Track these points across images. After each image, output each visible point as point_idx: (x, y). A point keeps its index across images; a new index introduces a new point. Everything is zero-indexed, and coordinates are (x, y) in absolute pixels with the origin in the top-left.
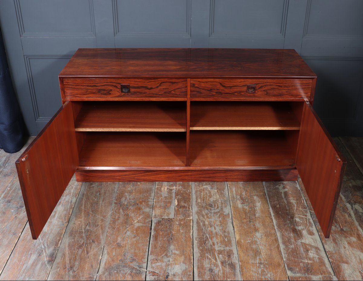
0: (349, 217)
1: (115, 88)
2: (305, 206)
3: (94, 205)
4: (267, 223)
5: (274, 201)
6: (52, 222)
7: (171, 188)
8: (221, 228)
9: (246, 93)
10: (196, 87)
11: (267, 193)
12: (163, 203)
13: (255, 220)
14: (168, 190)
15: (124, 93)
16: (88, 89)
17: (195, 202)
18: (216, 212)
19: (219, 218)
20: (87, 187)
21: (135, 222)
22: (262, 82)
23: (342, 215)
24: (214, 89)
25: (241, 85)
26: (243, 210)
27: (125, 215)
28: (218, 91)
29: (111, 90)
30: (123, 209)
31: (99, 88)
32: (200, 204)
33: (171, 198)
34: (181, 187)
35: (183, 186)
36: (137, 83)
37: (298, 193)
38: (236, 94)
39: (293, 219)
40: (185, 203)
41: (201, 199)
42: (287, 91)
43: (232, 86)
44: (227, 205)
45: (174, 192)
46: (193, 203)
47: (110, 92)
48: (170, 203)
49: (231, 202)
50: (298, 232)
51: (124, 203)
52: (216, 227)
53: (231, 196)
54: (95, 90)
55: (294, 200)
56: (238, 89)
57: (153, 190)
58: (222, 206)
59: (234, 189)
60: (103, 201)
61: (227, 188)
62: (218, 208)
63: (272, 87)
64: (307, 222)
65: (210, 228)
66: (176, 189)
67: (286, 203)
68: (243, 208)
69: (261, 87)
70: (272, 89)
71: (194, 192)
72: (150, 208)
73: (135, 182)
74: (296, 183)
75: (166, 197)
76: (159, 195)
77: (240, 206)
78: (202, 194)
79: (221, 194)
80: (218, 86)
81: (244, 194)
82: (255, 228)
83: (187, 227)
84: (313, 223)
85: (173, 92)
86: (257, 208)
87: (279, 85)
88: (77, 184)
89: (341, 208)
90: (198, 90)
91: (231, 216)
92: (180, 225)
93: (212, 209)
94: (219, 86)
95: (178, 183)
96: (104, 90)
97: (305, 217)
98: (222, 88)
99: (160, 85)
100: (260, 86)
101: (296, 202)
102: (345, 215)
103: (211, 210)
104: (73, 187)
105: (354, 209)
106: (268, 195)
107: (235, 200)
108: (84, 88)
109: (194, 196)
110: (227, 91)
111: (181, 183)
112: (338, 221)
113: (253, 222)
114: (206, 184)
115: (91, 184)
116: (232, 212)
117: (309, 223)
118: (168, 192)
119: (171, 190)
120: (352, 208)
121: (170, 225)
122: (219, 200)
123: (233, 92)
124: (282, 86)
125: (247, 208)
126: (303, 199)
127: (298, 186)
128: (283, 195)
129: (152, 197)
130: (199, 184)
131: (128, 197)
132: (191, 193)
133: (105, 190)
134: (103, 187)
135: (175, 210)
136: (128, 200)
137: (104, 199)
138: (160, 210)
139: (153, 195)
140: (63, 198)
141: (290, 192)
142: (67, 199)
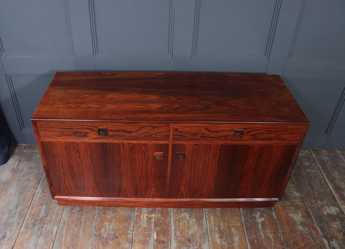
1: (91, 131)
2: (282, 241)
3: (74, 238)
5: (252, 235)
7: (151, 216)
9: (233, 137)
10: (179, 131)
11: (245, 224)
12: (142, 236)
14: (147, 219)
15: (101, 136)
16: (63, 131)
17: (174, 236)
18: (195, 248)
20: (69, 212)
22: (251, 127)
24: (199, 134)
25: (227, 130)
26: (222, 247)
28: (202, 135)
29: (88, 133)
30: (102, 244)
31: (75, 130)
32: (178, 238)
33: (150, 229)
34: (160, 215)
35: (162, 214)
36: (116, 126)
37: (275, 224)
38: (222, 138)
40: (164, 236)
41: (179, 231)
42: (275, 135)
43: (218, 130)
44: (205, 240)
45: (153, 222)
46: (172, 236)
47: (86, 135)
48: (150, 236)
49: (209, 236)
51: (104, 236)
53: (209, 227)
54: (70, 132)
55: (271, 233)
56: (225, 134)
57: (133, 218)
58: (200, 241)
59: (212, 218)
60: (83, 232)
61: (205, 216)
62: (196, 243)
63: (260, 131)
66: (155, 217)
67: (264, 238)
68: (221, 244)
69: (250, 132)
70: (260, 133)
71: (172, 222)
72: (130, 243)
73: (115, 208)
74: (272, 211)
75: (145, 228)
76: (138, 225)
77: (218, 241)
78: (181, 224)
79: (200, 225)
80: (203, 131)
81: (222, 224)
85: (154, 136)
86: (235, 244)
87: (268, 129)
88: (59, 209)
90: (181, 134)
93: (191, 245)
94: (204, 131)
95: (157, 209)
96: (80, 133)
98: (207, 132)
99: (140, 129)
100: (248, 131)
101: (273, 236)
103: (189, 246)
106: (246, 226)
107: (214, 233)
108: (59, 130)
109: (173, 228)
110: (212, 135)
111: (160, 209)
114: (185, 212)
118: (147, 222)
119: (150, 218)
122: (198, 232)
123: (219, 136)
124: (272, 131)
125: (225, 244)
126: (280, 232)
127: (274, 214)
128: (260, 226)
129: (131, 227)
130: (178, 211)
131: (107, 228)
132: (169, 223)
133: (85, 218)
134: (83, 212)
135: (154, 247)
136: (107, 232)
137: (84, 229)
138: (139, 245)
139: (132, 225)
140: (45, 228)
141: (267, 223)
142: (48, 229)
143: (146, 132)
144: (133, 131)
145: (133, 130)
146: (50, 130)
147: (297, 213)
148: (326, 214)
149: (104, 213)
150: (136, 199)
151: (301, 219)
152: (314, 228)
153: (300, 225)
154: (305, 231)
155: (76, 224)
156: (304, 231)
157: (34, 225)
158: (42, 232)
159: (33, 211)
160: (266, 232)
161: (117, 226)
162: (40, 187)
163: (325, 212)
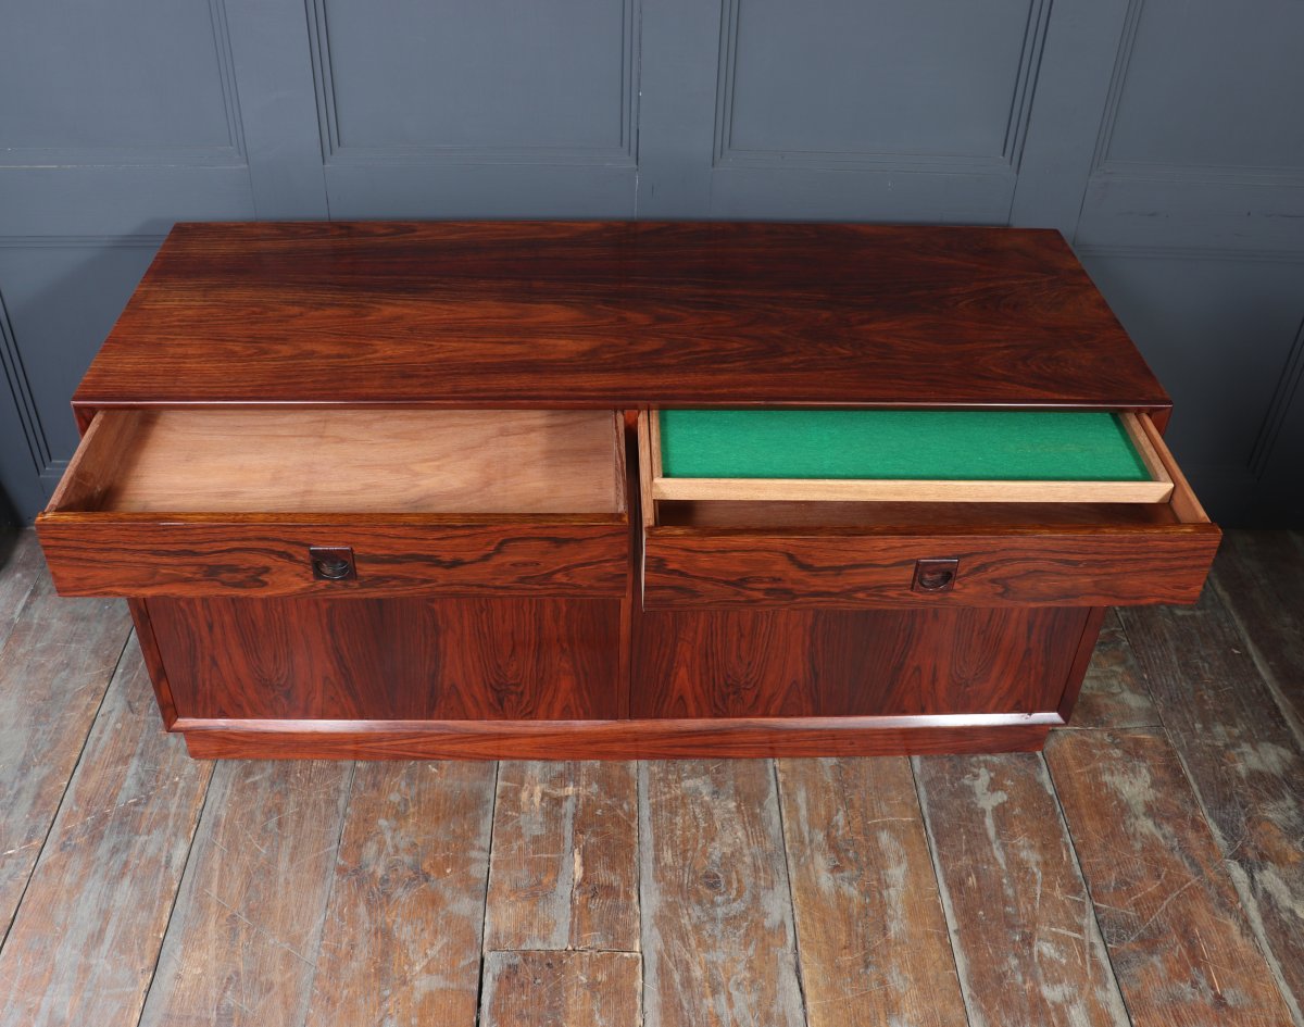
0: (1242, 934)
1: (281, 562)
2: (1076, 877)
3: (255, 882)
4: (931, 973)
5: (957, 858)
6: (91, 966)
7: (560, 793)
8: (753, 998)
9: (909, 592)
10: (674, 571)
11: (931, 816)
12: (525, 868)
13: (885, 953)
14: (544, 804)
15: (328, 582)
16: (157, 564)
17: (651, 865)
18: (733, 913)
19: (747, 945)
20: (233, 785)
21: (418, 968)
22: (989, 549)
23: (1217, 924)
24: (760, 580)
25: (887, 562)
26: (839, 905)
27: (376, 933)
28: (774, 586)
29: (266, 570)
30: (368, 902)
31: (210, 560)
32: (670, 875)
33: (556, 841)
34: (595, 787)
35: (605, 781)
36: (388, 541)
37: (1047, 813)
38: (861, 595)
39: (1030, 945)
40: (612, 869)
41: (673, 846)
42: (1096, 579)
43: (843, 564)
44: (776, 878)
45: (570, 815)
46: (644, 867)
47: (260, 578)
48: (555, 868)
49: (791, 863)
50: (1053, 1014)
51: (374, 872)
52: (735, 993)
53: (790, 829)
54: (188, 568)
55: (1032, 847)
56: (874, 578)
57: (488, 801)
58: (755, 885)
59: (801, 797)
60: (292, 860)
61: (773, 788)
62: (740, 893)
63: (1031, 566)
64: (1083, 960)
65: (709, 1002)
66: (578, 796)
67: (1004, 867)
68: (839, 895)
69: (983, 567)
70: (1028, 574)
71: (645, 813)
72: (477, 898)
73: (418, 763)
74: (1038, 763)
75: (536, 840)
76: (509, 828)
77: (826, 882)
78: (679, 820)
79: (752, 817)
80: (778, 567)
81: (840, 818)
82: (886, 995)
83: (620, 1003)
84: (1106, 963)
85: (560, 578)
86: (892, 891)
87: (1066, 557)
88: (194, 772)
89: (1212, 892)
90: (679, 581)
91: (792, 934)
92: (593, 986)
93: (719, 899)
94: (781, 567)
95: (585, 765)
96: (233, 569)
97: (1077, 935)
98: (795, 573)
99: (498, 550)
100: (975, 565)
101: (1039, 858)
102: (1228, 927)
103: (713, 903)
104: (177, 783)
105: (1260, 894)
106: (935, 824)
107: (808, 852)
108: (137, 558)
109: (648, 836)
110: (818, 583)
111: (597, 764)
112: (1203, 957)
113: (878, 966)
114: (694, 774)
115: (248, 773)
116: (796, 912)
117: (1092, 968)
118: (547, 814)
119: (558, 802)
120: (1253, 889)
121: (555, 988)
122: (746, 851)
123: (848, 587)
124: (1081, 562)
125: (852, 891)
126: (1066, 845)
127: (1045, 777)
128: (989, 822)
129: (483, 837)
130: (667, 772)
131: (389, 840)
132: (634, 816)
133: (299, 804)
134: (292, 784)
135: (572, 909)
136: (388, 855)
137: (295, 848)
138: (513, 904)
139: (486, 826)
140: (139, 844)
141: (1017, 811)
142: (151, 850)
143: (525, 564)
144: (467, 560)
145: (468, 557)
146: (99, 562)
147: (1133, 770)
148: (1243, 774)
149: (374, 785)
150: (499, 724)
151: (1150, 795)
152: (1198, 826)
153: (1145, 814)
154: (1165, 837)
155: (264, 829)
156: (1161, 839)
157: (95, 837)
158: (126, 864)
159: (91, 785)
160: (1013, 846)
161: (428, 833)
162: (117, 690)
163: (1240, 767)
